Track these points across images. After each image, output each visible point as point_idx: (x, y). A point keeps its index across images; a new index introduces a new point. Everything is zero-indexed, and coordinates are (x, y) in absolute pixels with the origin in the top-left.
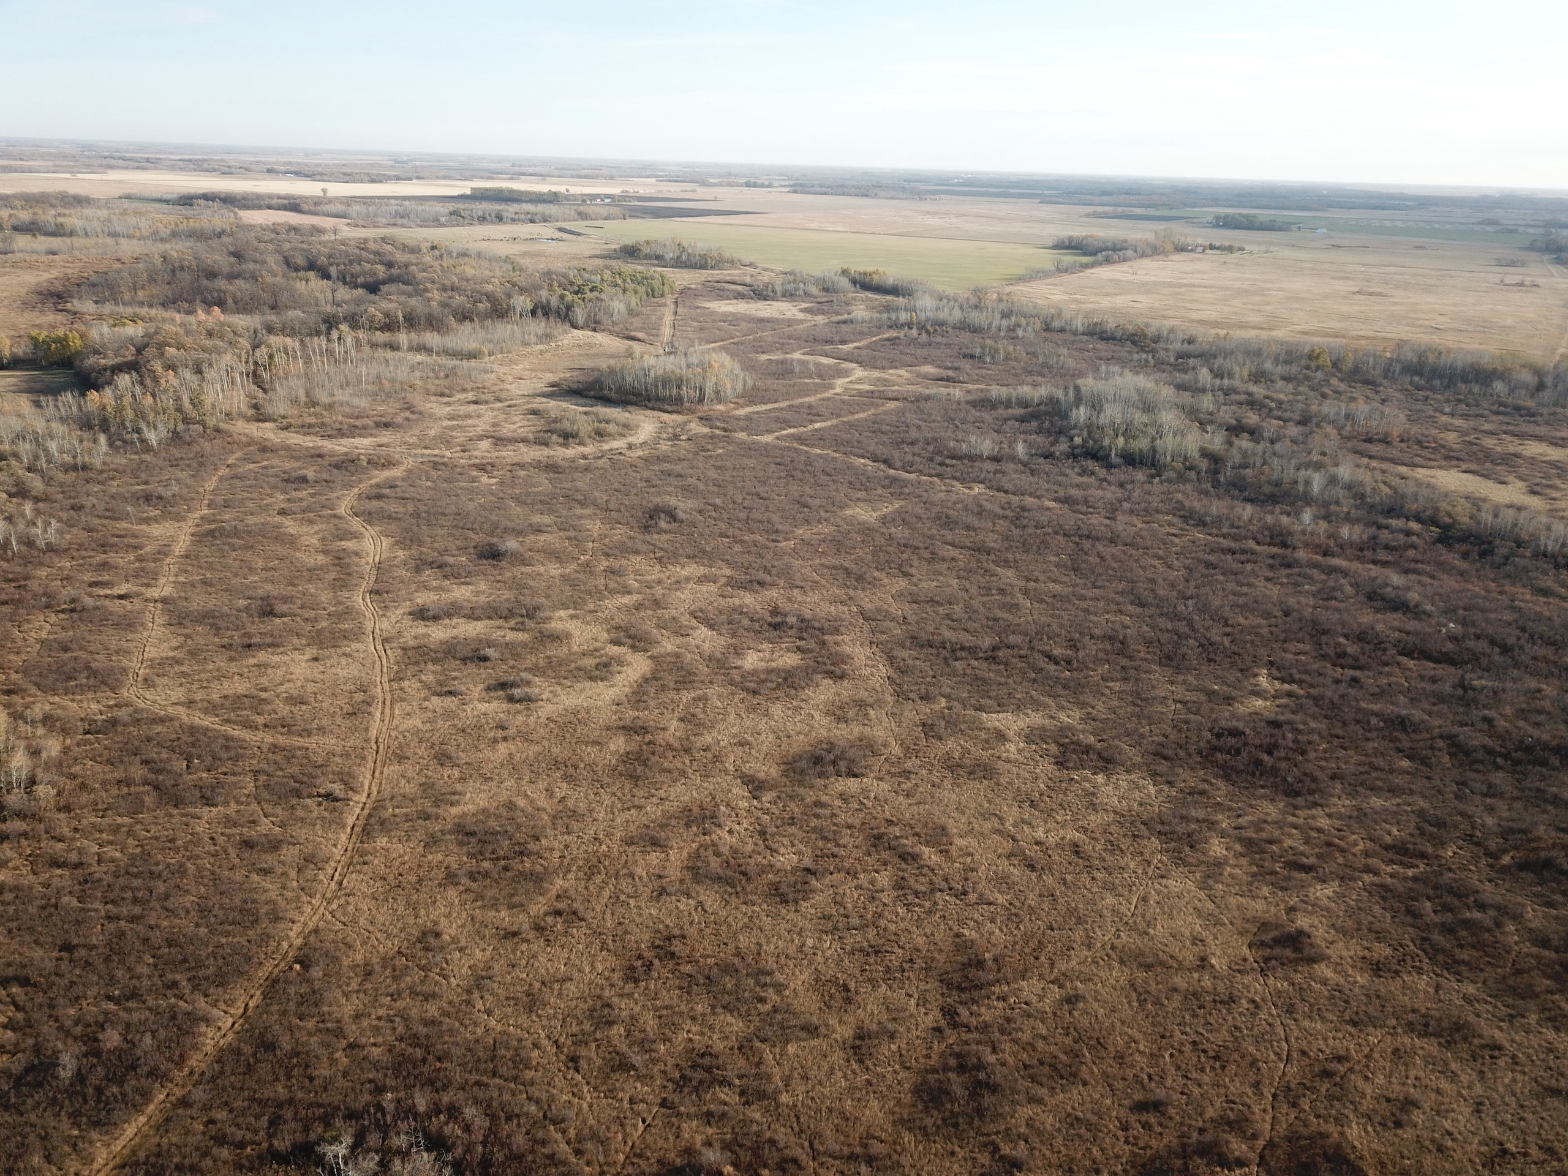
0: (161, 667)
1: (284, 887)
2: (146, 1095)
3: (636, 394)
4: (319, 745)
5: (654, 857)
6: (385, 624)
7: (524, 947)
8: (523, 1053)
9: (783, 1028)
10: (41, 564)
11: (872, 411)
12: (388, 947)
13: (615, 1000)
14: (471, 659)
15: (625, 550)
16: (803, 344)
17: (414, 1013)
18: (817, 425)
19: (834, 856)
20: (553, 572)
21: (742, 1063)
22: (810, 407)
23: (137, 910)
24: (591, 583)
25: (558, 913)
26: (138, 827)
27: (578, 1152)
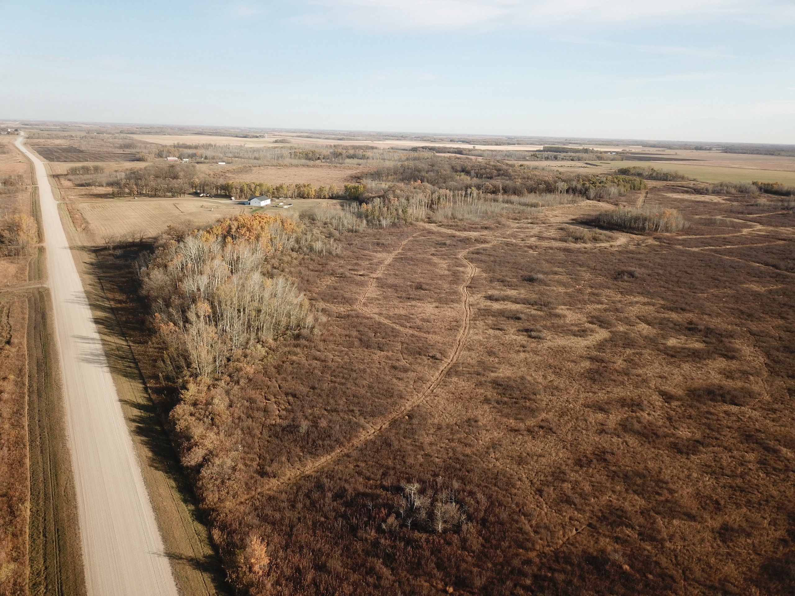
0: (371, 300)
1: (407, 386)
2: (332, 448)
3: (620, 226)
4: (432, 338)
5: (600, 416)
6: (471, 299)
7: (520, 437)
8: (512, 481)
9: (672, 511)
10: (333, 261)
11: (767, 244)
12: (452, 421)
13: (568, 471)
14: (512, 318)
15: (601, 286)
16: (723, 213)
17: (458, 449)
18: (728, 247)
19: (716, 439)
20: (560, 290)
21: (642, 520)
22: (724, 238)
23: (343, 381)
24: (581, 297)
25: (542, 427)
26: (350, 353)
27: (536, 532)
